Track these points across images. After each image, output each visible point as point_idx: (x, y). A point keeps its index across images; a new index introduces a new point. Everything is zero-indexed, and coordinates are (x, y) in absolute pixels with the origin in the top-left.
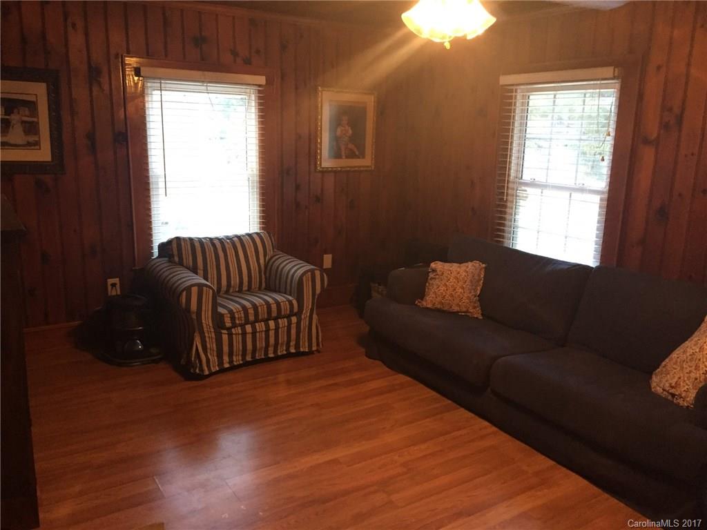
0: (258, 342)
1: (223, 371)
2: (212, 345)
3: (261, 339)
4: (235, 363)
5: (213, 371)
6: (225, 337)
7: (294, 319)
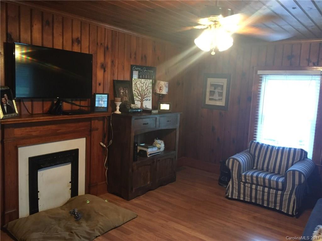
0: (258, 195)
1: (238, 200)
2: (236, 186)
3: (260, 194)
4: (246, 200)
5: (234, 198)
6: (242, 186)
7: (280, 192)
